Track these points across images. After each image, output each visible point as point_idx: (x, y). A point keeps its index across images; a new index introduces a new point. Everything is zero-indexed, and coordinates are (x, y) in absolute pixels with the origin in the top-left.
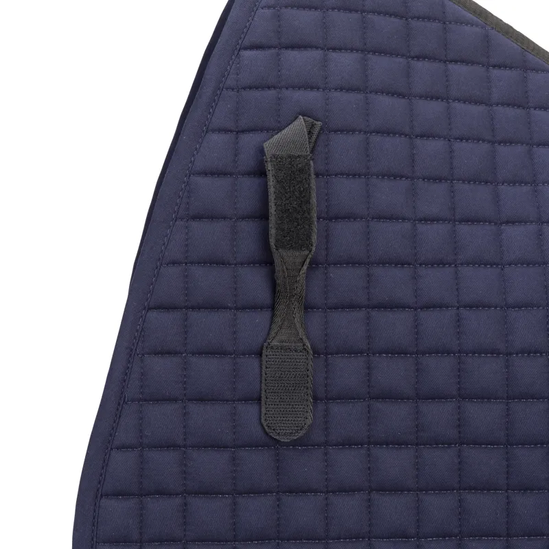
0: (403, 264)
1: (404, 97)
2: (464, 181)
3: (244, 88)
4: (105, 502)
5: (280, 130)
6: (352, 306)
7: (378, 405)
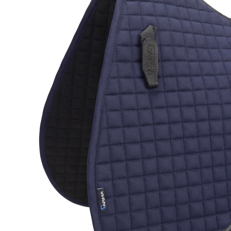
0: (186, 76)
1: (178, 19)
2: (199, 48)
3: (130, 15)
4: (99, 166)
5: (144, 30)
6: (173, 91)
7: (185, 124)
